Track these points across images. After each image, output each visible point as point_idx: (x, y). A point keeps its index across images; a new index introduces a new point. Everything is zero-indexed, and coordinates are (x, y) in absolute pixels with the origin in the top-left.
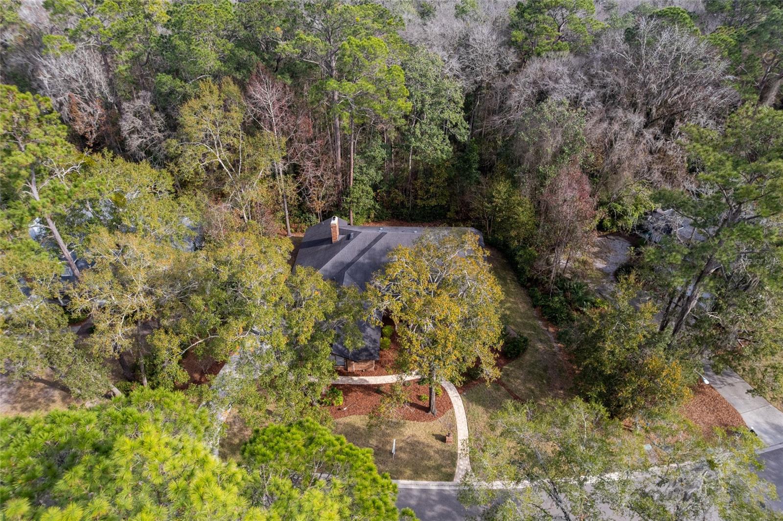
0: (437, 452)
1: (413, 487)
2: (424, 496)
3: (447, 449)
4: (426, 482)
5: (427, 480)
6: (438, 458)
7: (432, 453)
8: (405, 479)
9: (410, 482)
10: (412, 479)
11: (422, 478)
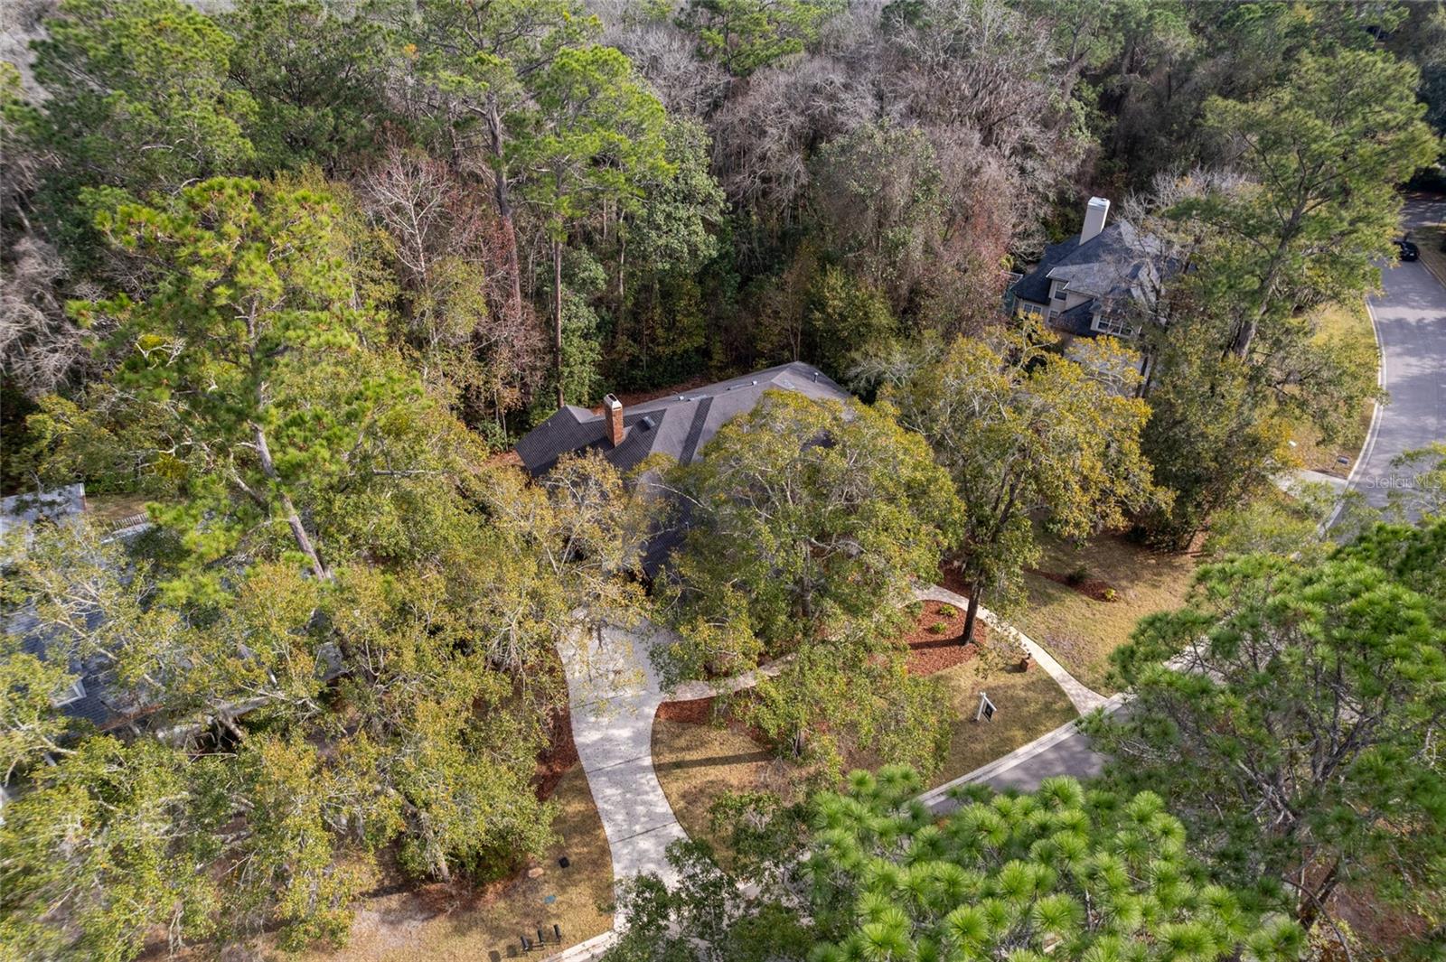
0: (1027, 688)
1: (1040, 750)
2: (1064, 753)
3: (1034, 678)
4: (1050, 735)
5: (1048, 730)
6: (1035, 695)
7: (1023, 694)
8: (1021, 745)
9: (1031, 745)
10: (1031, 740)
11: (1041, 733)
